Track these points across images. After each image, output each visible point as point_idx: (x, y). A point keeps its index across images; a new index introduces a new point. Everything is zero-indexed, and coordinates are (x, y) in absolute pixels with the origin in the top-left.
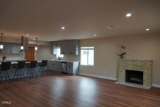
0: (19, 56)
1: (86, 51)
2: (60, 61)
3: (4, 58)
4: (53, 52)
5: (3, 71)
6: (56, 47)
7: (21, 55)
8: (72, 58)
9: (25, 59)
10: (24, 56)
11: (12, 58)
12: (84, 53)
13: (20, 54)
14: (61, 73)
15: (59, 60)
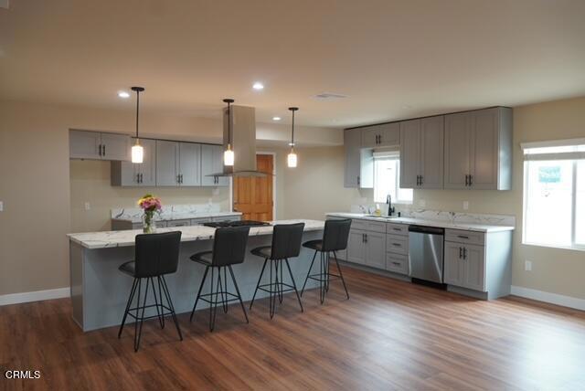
0: (210, 199)
1: (558, 170)
2: (395, 219)
3: (150, 209)
4: (359, 178)
5: (144, 280)
6: (373, 151)
7: (217, 192)
8: (466, 205)
9: (234, 211)
10: (228, 198)
11: (186, 206)
12: (543, 180)
13: (215, 188)
14: (410, 281)
15: (390, 214)
